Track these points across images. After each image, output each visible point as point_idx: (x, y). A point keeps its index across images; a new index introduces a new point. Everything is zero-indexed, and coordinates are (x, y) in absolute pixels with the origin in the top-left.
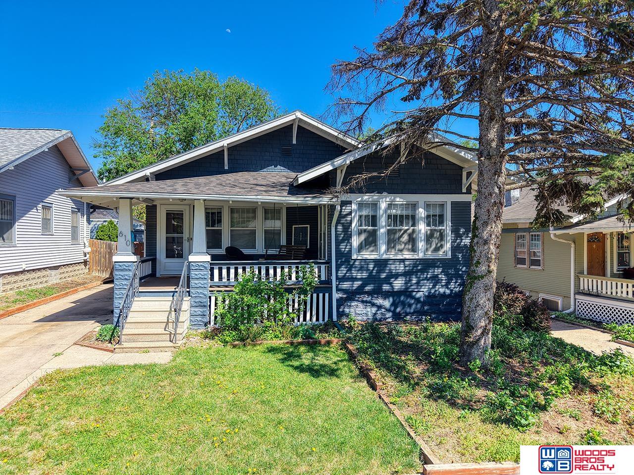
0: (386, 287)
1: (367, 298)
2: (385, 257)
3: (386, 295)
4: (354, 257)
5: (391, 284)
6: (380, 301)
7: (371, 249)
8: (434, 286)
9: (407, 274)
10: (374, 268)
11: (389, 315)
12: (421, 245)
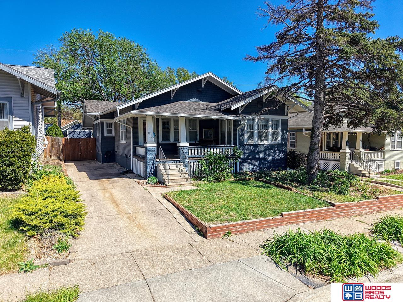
0: (257, 156)
1: (250, 161)
2: (257, 143)
3: (257, 160)
4: (245, 144)
5: (259, 155)
6: (254, 163)
7: (252, 140)
8: (274, 156)
9: (265, 151)
10: (253, 148)
11: (258, 168)
12: (270, 137)
